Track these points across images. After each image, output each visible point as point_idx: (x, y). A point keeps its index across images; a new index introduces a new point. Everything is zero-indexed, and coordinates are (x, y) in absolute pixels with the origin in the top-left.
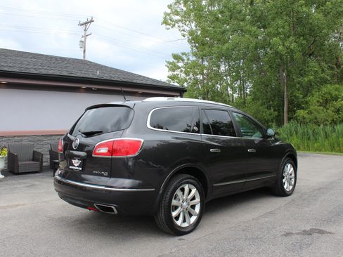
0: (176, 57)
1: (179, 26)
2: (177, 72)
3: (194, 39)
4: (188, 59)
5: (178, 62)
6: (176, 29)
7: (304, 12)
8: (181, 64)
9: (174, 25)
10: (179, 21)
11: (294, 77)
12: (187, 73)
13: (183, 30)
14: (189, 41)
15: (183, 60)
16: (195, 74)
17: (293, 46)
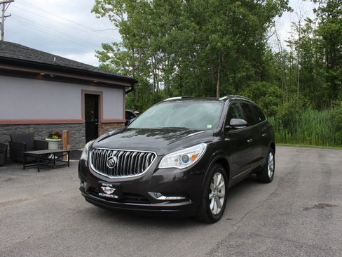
0: (106, 47)
1: (109, 16)
2: (107, 62)
3: (125, 30)
4: (118, 50)
5: (108, 52)
6: (106, 18)
7: (240, 13)
8: (111, 55)
9: (104, 15)
10: (110, 10)
11: (228, 73)
12: (117, 64)
13: (114, 20)
14: (121, 32)
15: (113, 51)
16: (125, 65)
17: (230, 43)
